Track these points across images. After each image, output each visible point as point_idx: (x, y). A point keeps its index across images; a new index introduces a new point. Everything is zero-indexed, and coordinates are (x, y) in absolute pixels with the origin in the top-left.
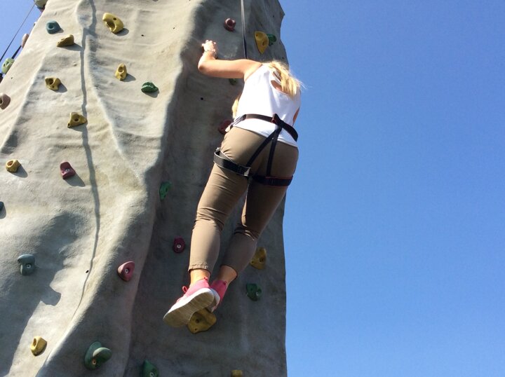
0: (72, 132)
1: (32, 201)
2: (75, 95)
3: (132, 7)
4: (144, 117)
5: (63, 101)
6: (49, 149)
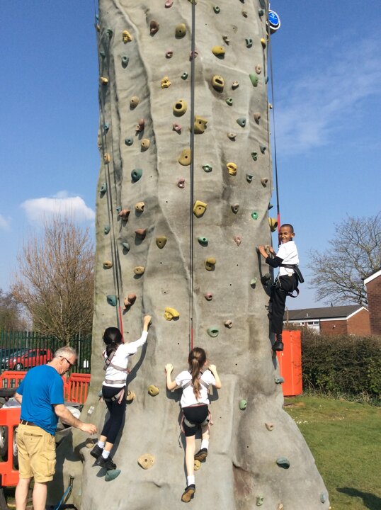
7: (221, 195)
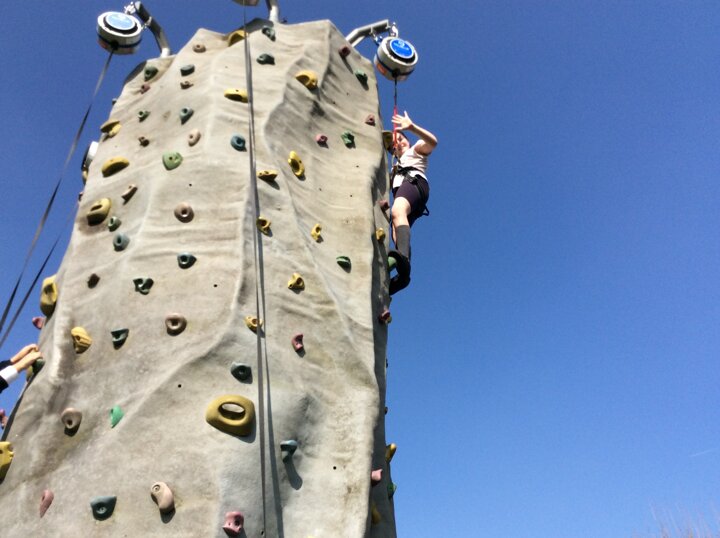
0: (291, 294)
1: (280, 373)
2: (285, 248)
3: (305, 148)
4: (348, 297)
5: (275, 251)
6: (277, 310)
7: (46, 408)
